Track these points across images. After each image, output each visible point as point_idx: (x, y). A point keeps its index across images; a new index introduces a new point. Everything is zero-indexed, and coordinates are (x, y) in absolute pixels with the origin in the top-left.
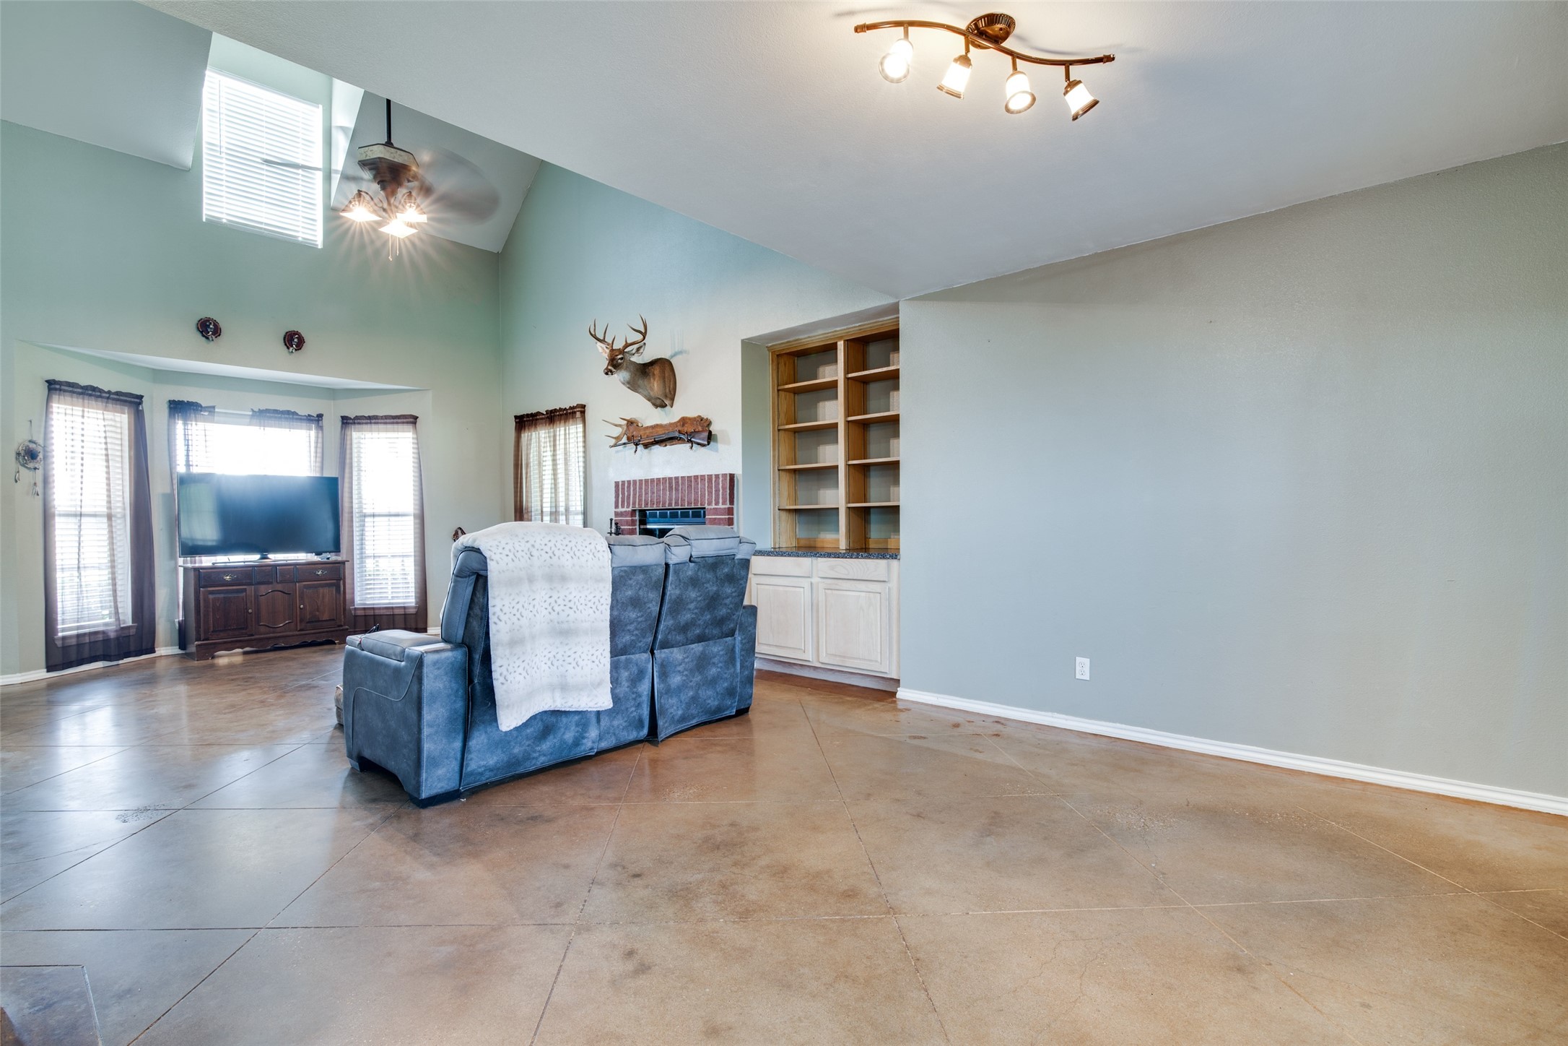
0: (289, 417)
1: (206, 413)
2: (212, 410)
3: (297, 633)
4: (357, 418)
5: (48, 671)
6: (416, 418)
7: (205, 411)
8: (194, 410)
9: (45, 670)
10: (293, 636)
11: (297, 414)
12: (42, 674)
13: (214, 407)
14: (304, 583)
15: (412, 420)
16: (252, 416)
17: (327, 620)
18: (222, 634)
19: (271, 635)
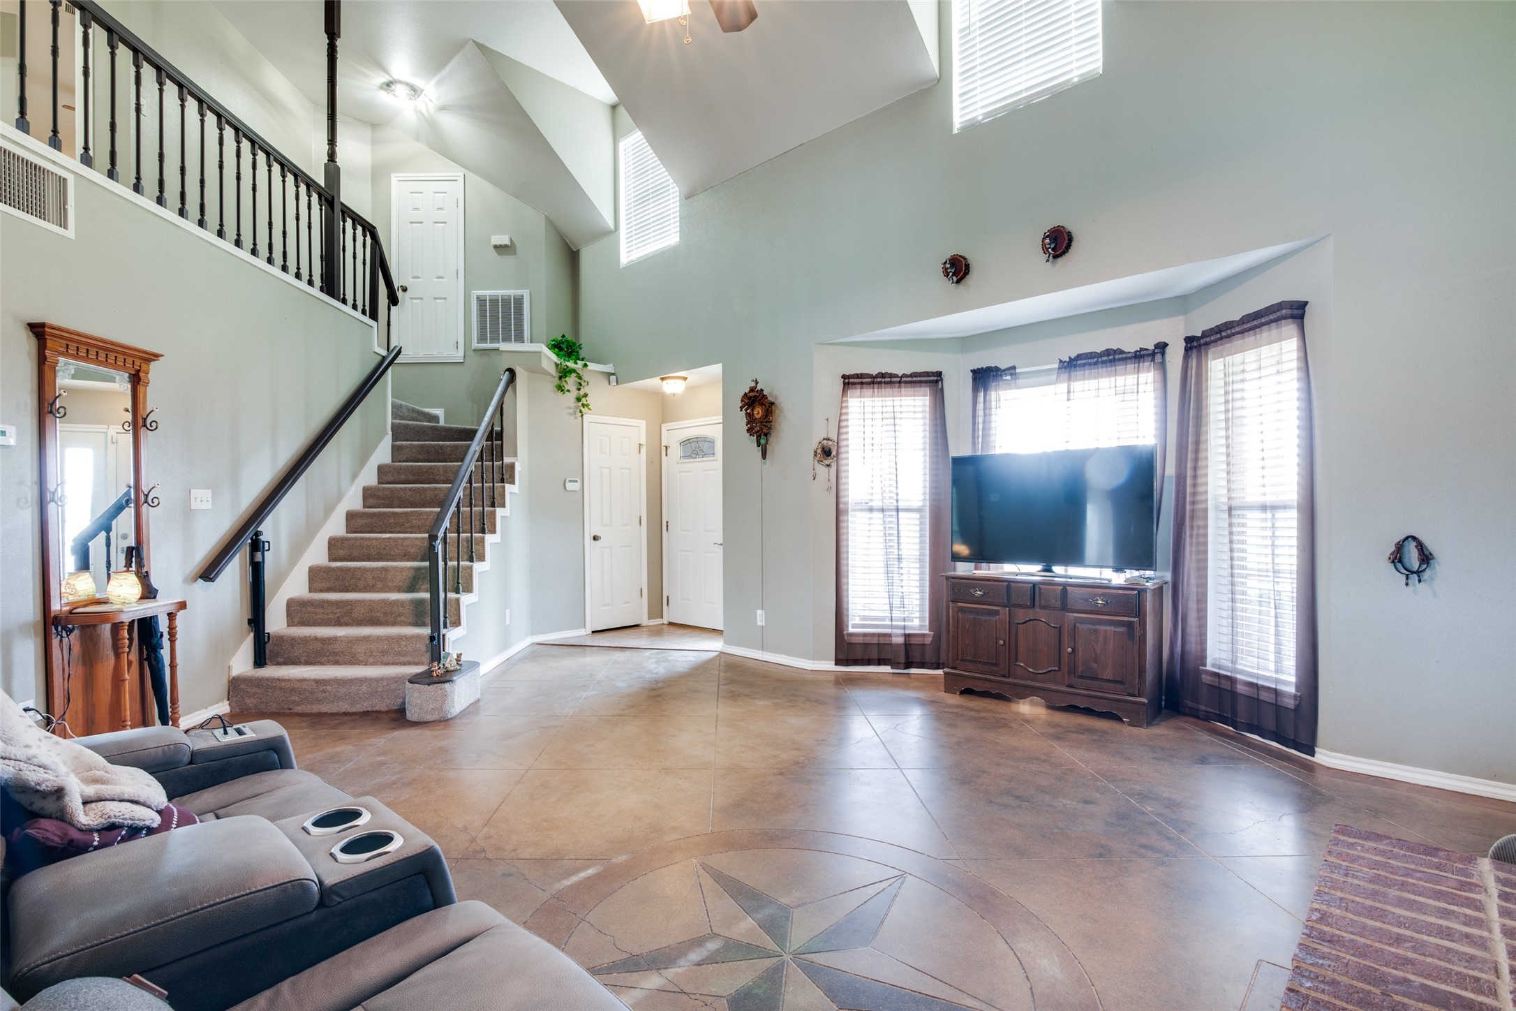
0: (1111, 359)
1: (1009, 378)
2: (1013, 371)
3: (1064, 688)
4: (1205, 334)
5: (836, 665)
6: (1302, 305)
7: (1006, 375)
8: (993, 376)
9: (834, 662)
10: (1057, 691)
11: (1122, 352)
12: (829, 666)
13: (1014, 368)
14: (1075, 614)
15: (1296, 312)
16: (1059, 368)
17: (1109, 681)
18: (971, 666)
19: (1029, 683)
